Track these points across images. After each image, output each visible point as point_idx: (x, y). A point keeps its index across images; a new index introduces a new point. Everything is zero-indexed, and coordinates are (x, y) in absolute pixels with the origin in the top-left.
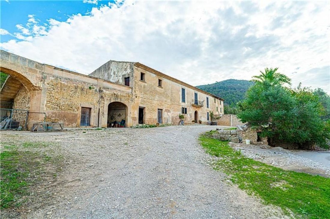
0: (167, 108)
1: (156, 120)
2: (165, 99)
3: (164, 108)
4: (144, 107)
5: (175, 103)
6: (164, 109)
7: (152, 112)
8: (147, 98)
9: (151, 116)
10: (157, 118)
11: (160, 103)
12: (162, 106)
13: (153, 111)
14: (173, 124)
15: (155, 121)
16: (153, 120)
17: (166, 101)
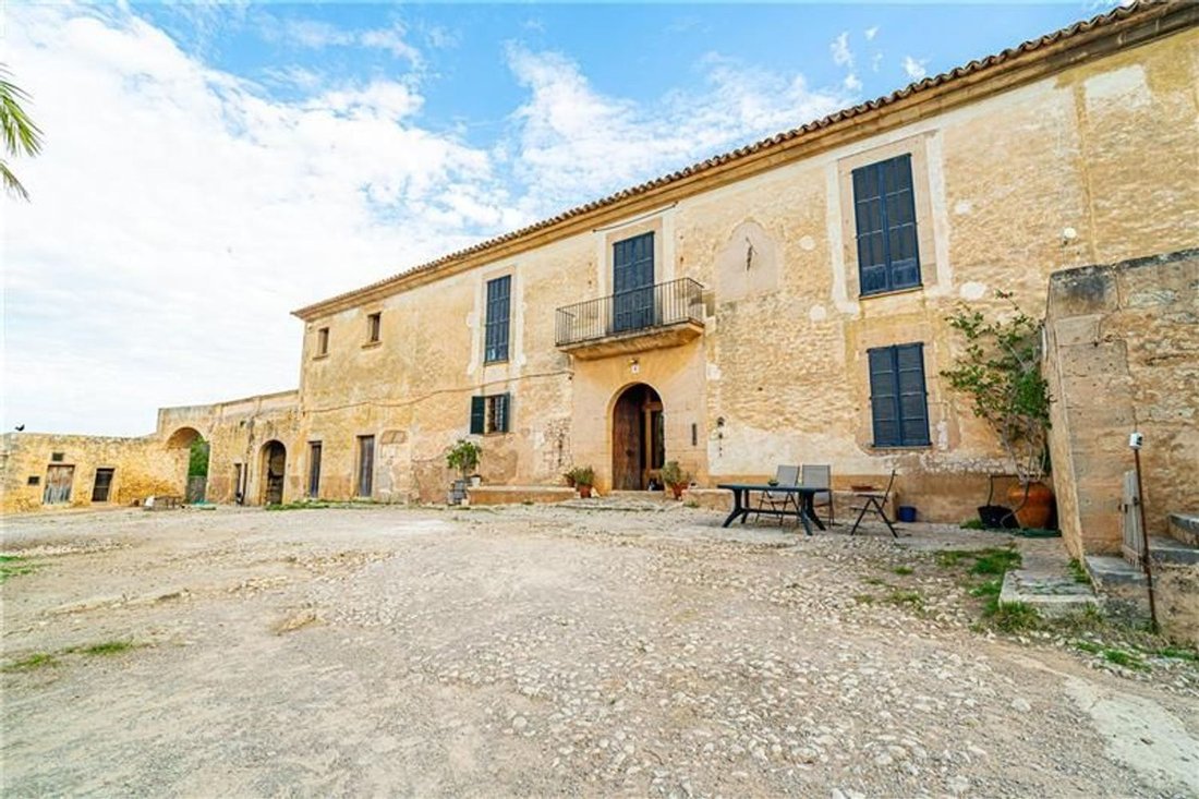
0: (394, 423)
1: (349, 481)
2: (385, 389)
3: (378, 429)
4: (320, 439)
5: (436, 389)
6: (381, 433)
7: (338, 452)
8: (327, 408)
9: (334, 468)
10: (350, 475)
11: (364, 412)
12: (371, 424)
13: (342, 449)
14: (418, 500)
15: (343, 485)
16: (338, 482)
17: (389, 396)
